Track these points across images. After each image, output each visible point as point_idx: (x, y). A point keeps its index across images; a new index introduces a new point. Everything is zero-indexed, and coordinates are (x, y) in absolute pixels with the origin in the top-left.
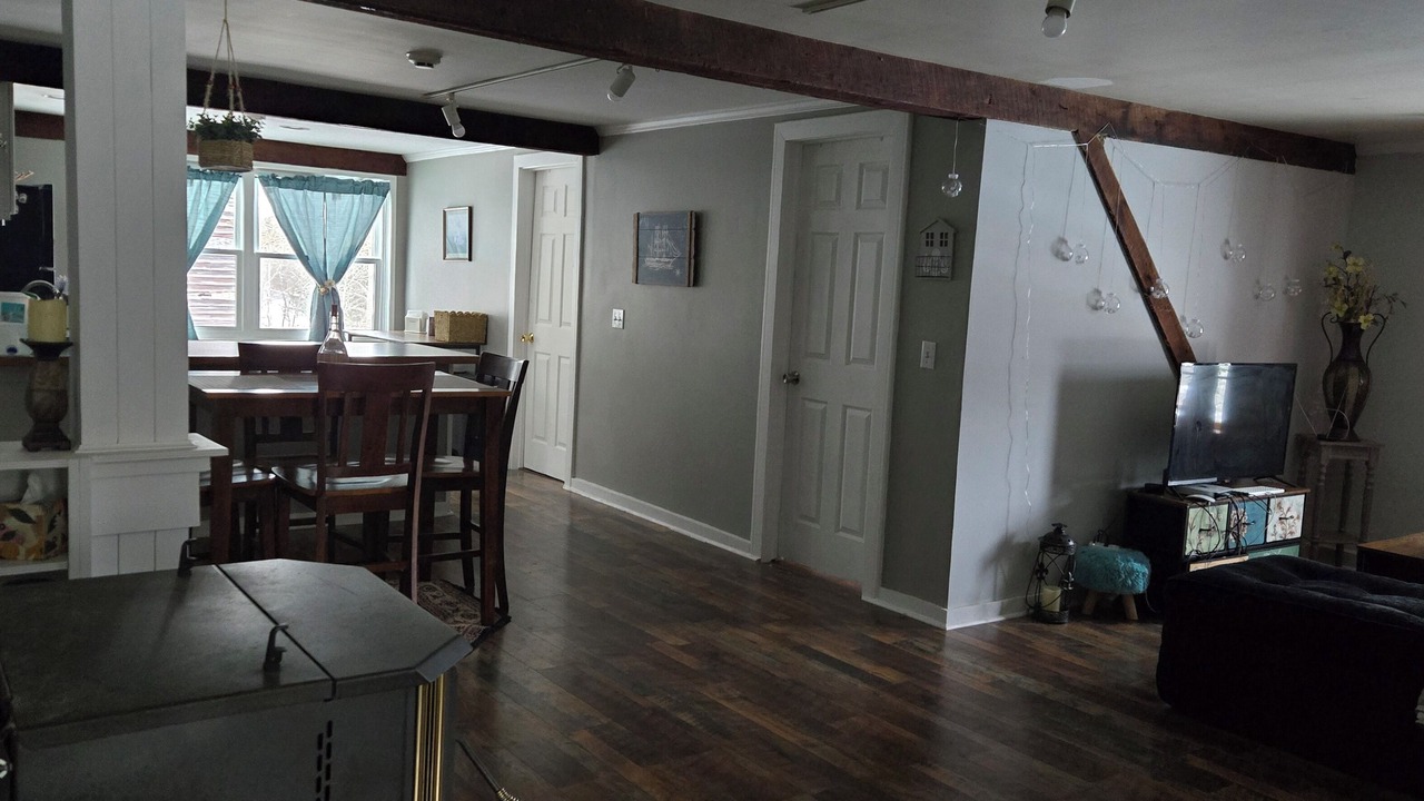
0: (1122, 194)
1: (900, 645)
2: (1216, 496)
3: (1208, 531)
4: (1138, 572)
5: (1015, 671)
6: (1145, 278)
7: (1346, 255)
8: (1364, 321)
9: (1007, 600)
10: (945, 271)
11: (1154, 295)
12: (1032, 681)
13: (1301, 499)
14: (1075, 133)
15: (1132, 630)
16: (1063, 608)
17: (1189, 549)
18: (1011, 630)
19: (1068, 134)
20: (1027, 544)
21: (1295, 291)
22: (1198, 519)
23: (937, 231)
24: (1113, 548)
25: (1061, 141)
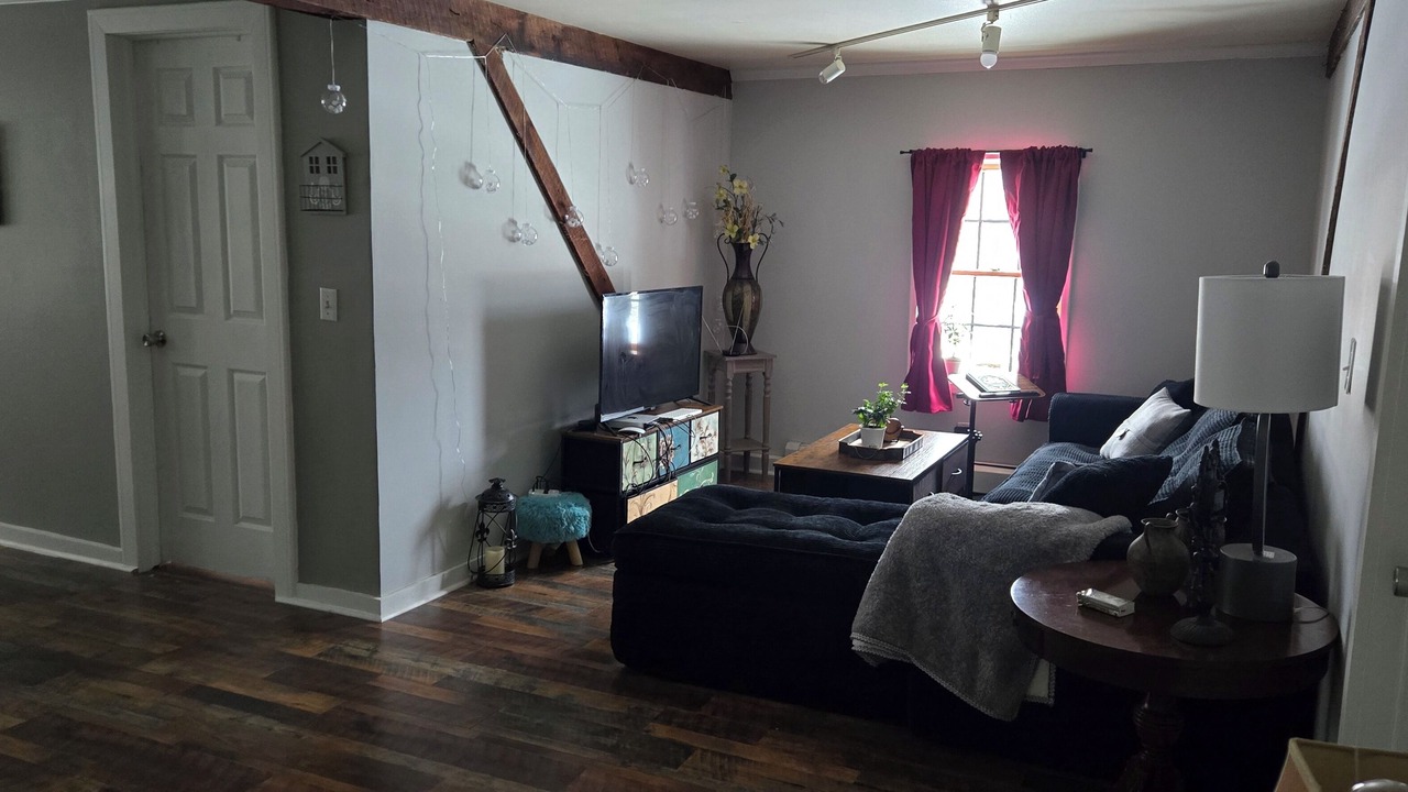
0: (527, 114)
1: (326, 655)
2: (646, 427)
3: (640, 463)
4: (578, 515)
5: (464, 660)
6: (559, 207)
7: (733, 177)
8: (752, 241)
9: (446, 572)
10: (337, 203)
11: (570, 223)
12: (481, 669)
13: (716, 416)
14: (471, 43)
15: (579, 577)
16: (508, 568)
17: (626, 484)
18: (455, 606)
19: (463, 44)
20: (464, 505)
21: (693, 214)
22: (631, 453)
23: (323, 153)
24: (554, 493)
25: (458, 52)
